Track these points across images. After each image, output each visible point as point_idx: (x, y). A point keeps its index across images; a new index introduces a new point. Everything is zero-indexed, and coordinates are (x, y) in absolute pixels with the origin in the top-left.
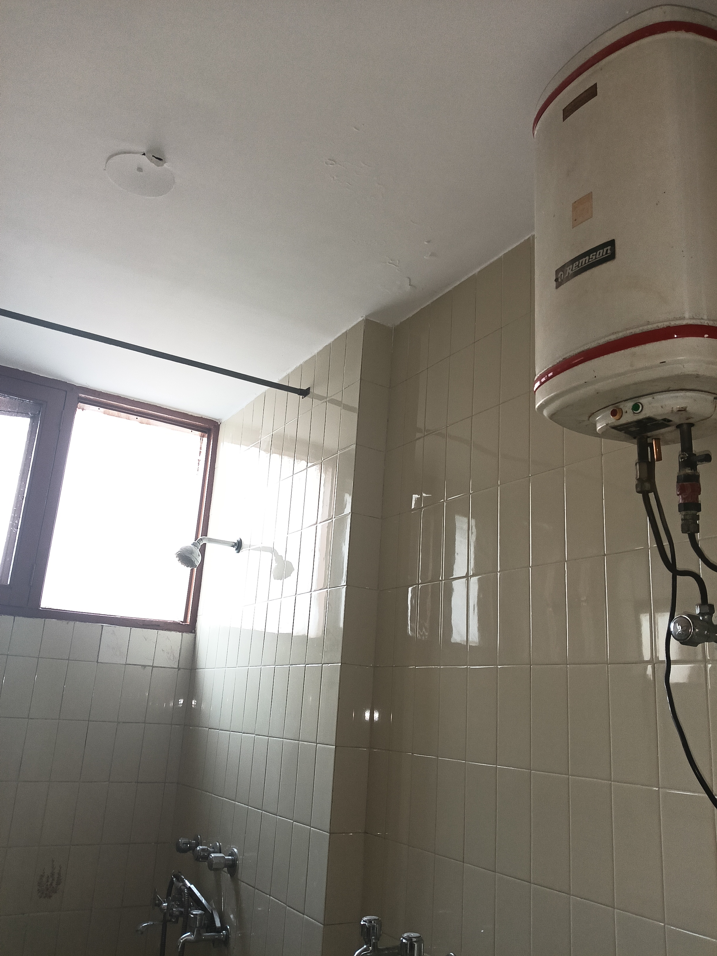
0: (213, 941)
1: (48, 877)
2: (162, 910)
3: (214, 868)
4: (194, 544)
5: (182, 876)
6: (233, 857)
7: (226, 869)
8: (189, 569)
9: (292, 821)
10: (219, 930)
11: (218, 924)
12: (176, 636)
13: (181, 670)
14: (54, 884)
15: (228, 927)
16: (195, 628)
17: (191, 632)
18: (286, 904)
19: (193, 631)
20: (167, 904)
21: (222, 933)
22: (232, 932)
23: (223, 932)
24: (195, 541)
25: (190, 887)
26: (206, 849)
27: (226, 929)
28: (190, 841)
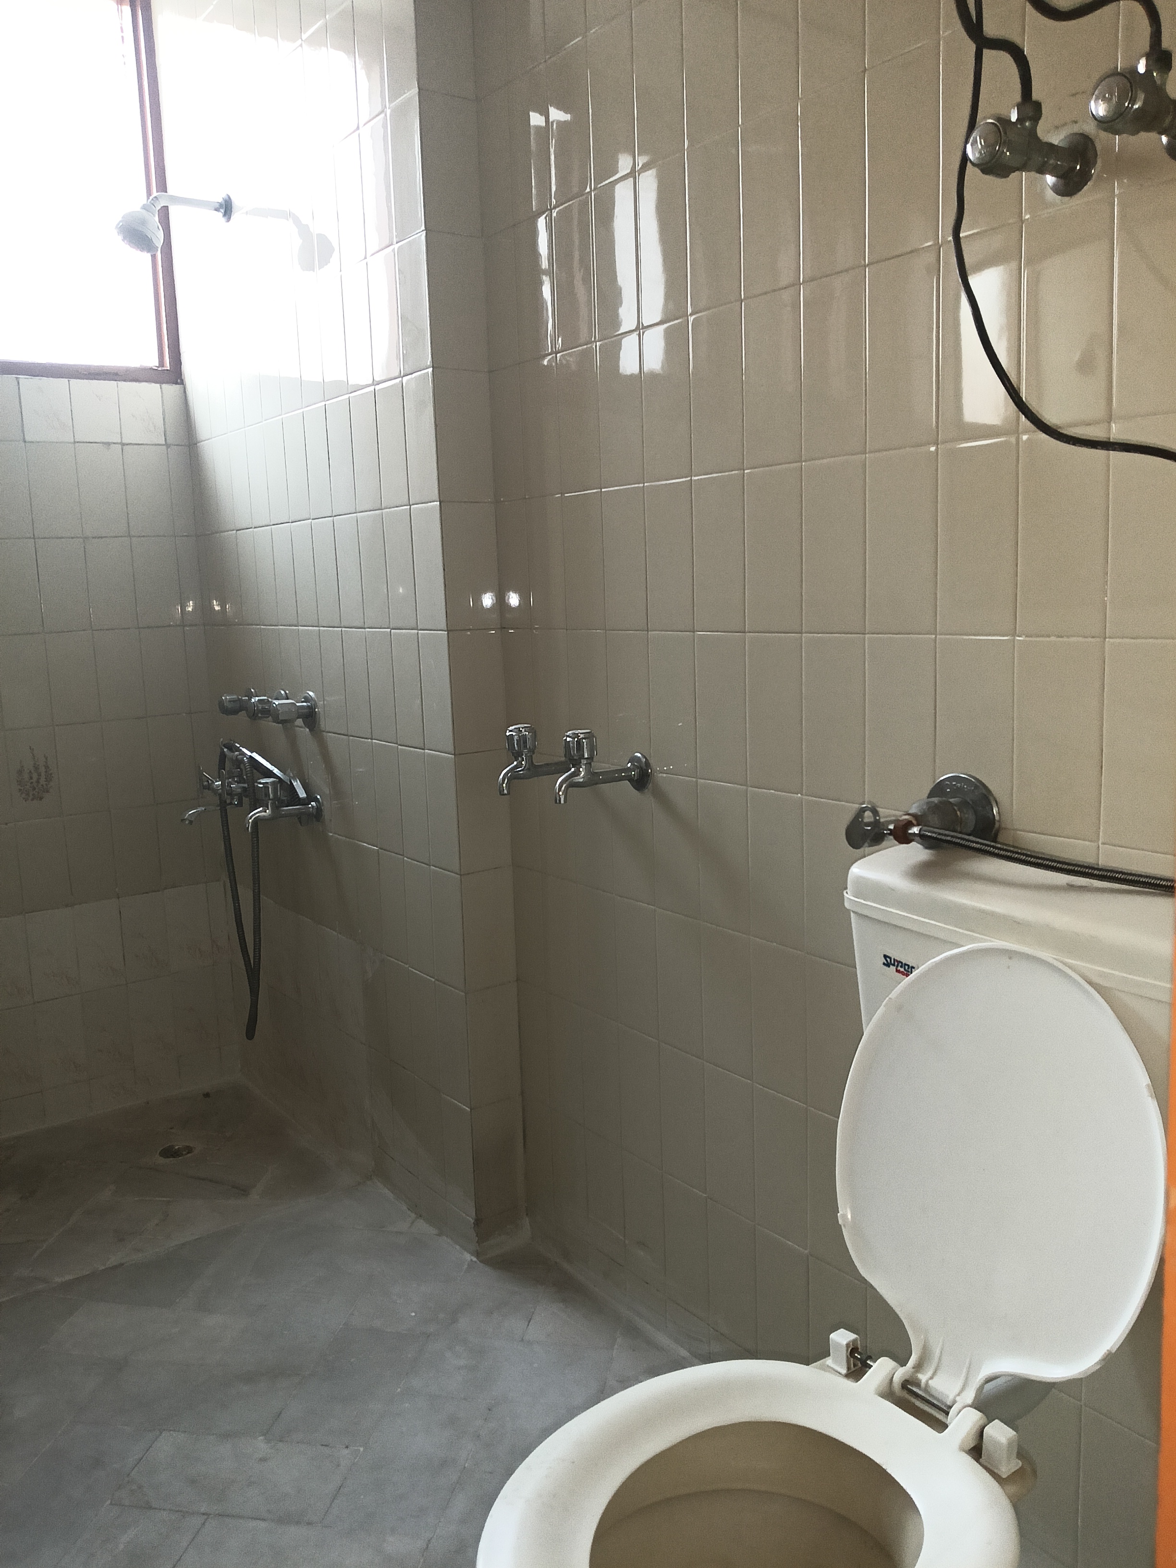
0: (300, 817)
1: (30, 772)
2: (215, 791)
3: (282, 720)
4: (144, 207)
5: (236, 744)
6: (309, 704)
7: (299, 722)
8: (147, 256)
9: (389, 630)
10: (305, 802)
11: (302, 794)
12: (151, 391)
13: (173, 447)
14: (42, 781)
15: (318, 797)
16: (181, 375)
17: (177, 383)
18: (397, 744)
19: (179, 381)
20: (220, 783)
21: (310, 806)
22: (325, 802)
23: (312, 803)
24: (148, 198)
25: (250, 756)
26: (266, 701)
27: (316, 800)
28: (240, 697)
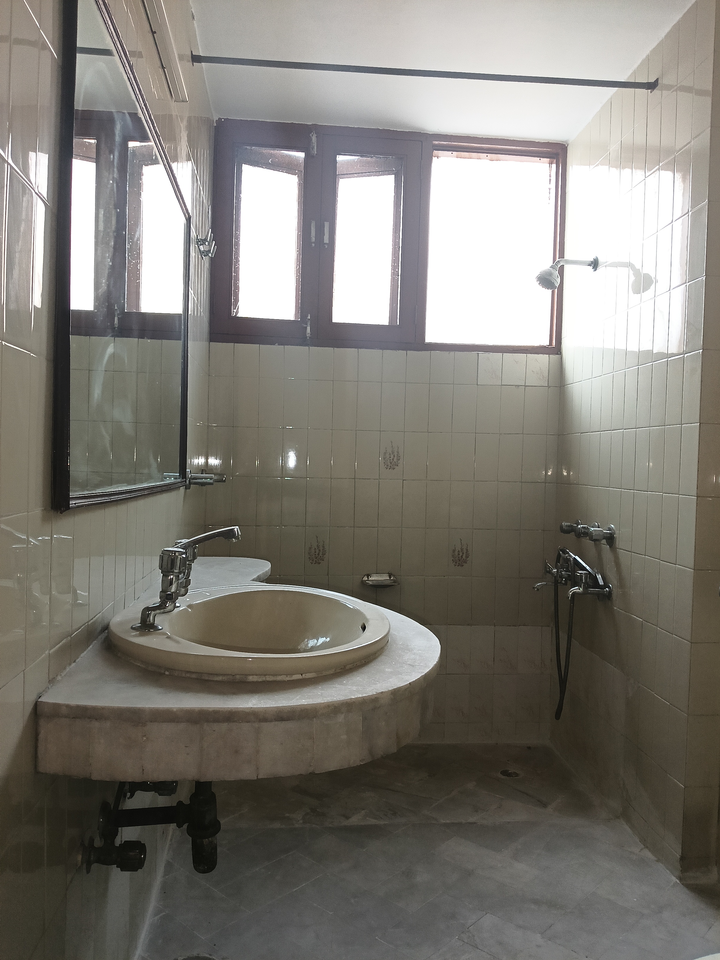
0: (598, 595)
1: (459, 551)
2: (552, 574)
3: (594, 539)
4: (552, 267)
5: (567, 550)
6: (610, 532)
7: (604, 541)
8: (550, 292)
9: (662, 493)
10: (603, 587)
11: (601, 582)
12: (544, 358)
13: (551, 387)
14: (464, 557)
15: (611, 586)
16: (561, 350)
17: (558, 354)
18: (660, 560)
19: (559, 353)
20: (556, 570)
21: (605, 590)
22: (614, 589)
24: (553, 264)
25: (574, 557)
26: (586, 528)
27: (609, 587)
28: (572, 524)
